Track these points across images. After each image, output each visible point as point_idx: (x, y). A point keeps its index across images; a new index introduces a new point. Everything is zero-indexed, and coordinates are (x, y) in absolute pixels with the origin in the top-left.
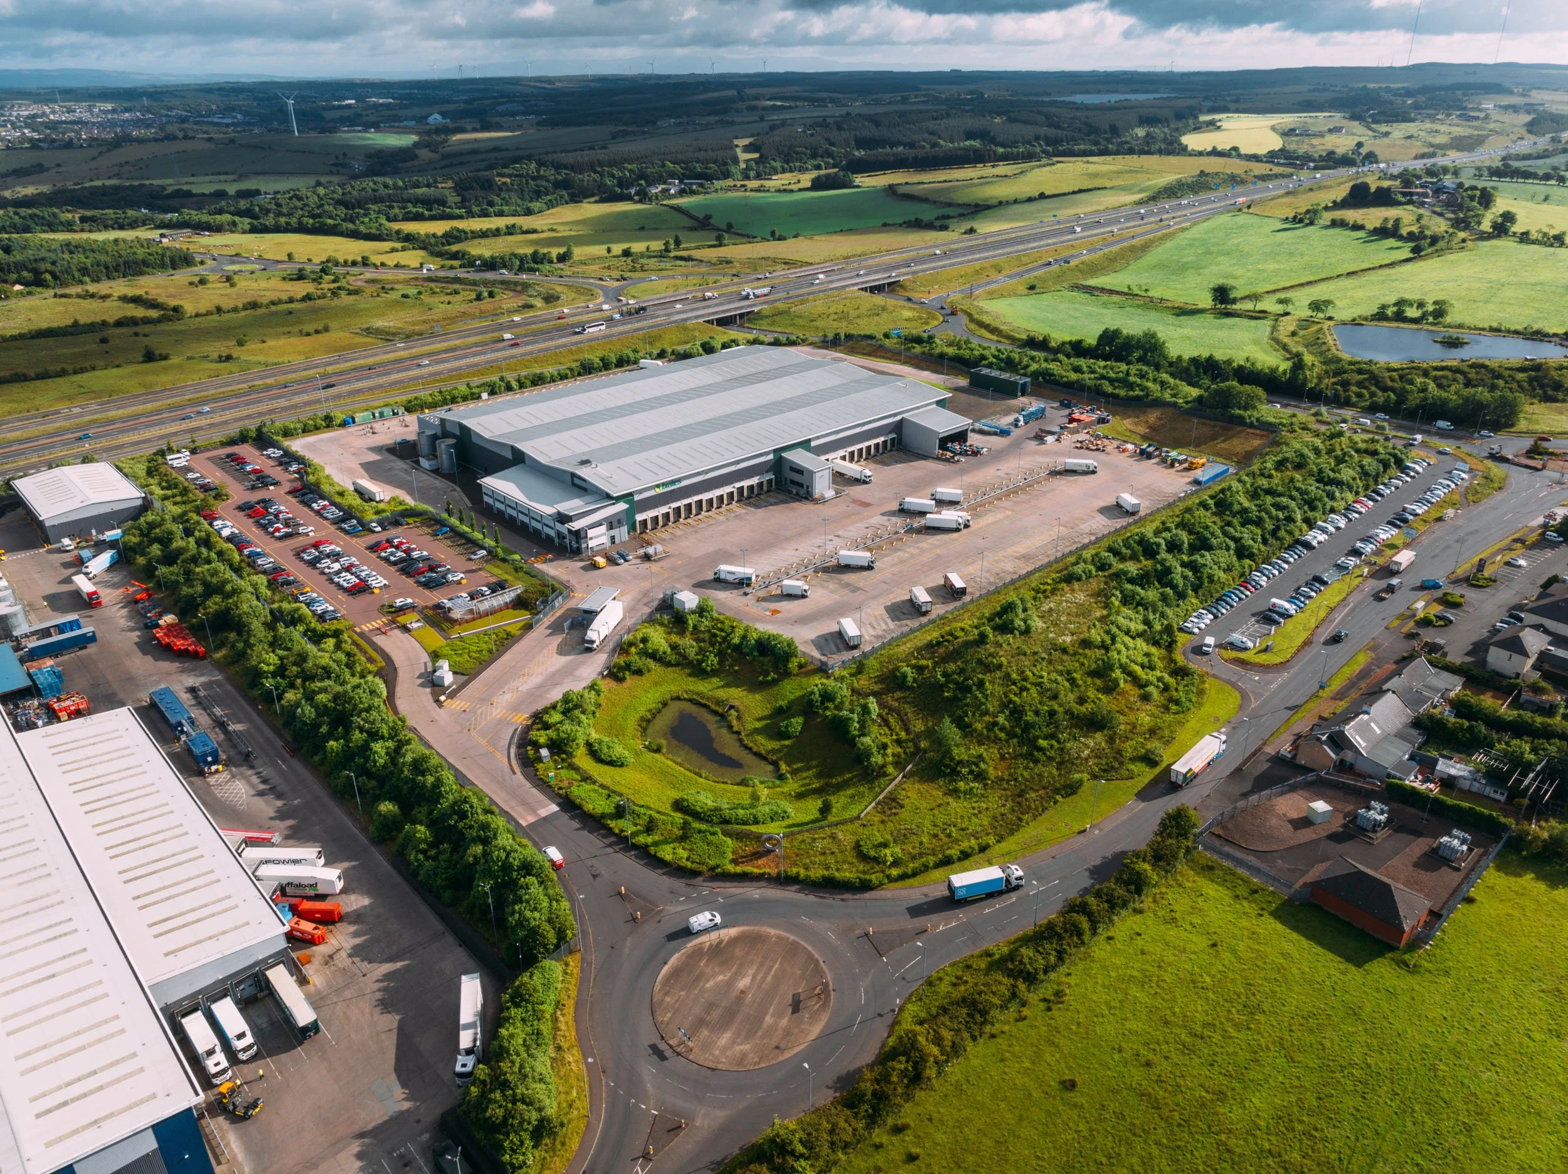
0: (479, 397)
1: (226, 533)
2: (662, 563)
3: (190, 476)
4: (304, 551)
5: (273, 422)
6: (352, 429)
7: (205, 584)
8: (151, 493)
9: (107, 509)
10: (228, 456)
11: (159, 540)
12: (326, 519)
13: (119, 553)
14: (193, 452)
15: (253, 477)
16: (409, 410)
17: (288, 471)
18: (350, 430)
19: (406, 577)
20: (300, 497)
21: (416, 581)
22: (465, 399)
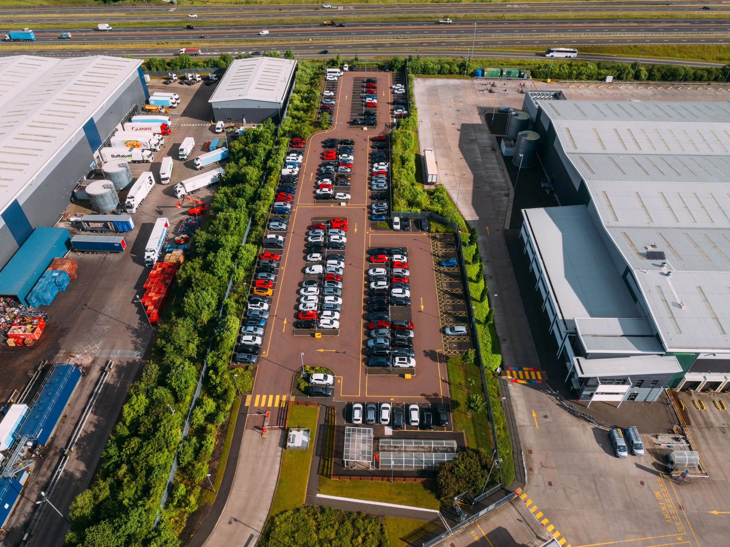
0: (604, 79)
1: (287, 171)
2: (685, 491)
3: (327, 93)
4: (317, 227)
5: (418, 57)
6: (477, 82)
9: (255, 106)
10: (368, 80)
13: (228, 150)
14: (351, 68)
15: (364, 110)
16: (534, 75)
17: (393, 114)
18: (475, 81)
19: (362, 330)
20: (376, 150)
21: (365, 343)
22: (590, 77)
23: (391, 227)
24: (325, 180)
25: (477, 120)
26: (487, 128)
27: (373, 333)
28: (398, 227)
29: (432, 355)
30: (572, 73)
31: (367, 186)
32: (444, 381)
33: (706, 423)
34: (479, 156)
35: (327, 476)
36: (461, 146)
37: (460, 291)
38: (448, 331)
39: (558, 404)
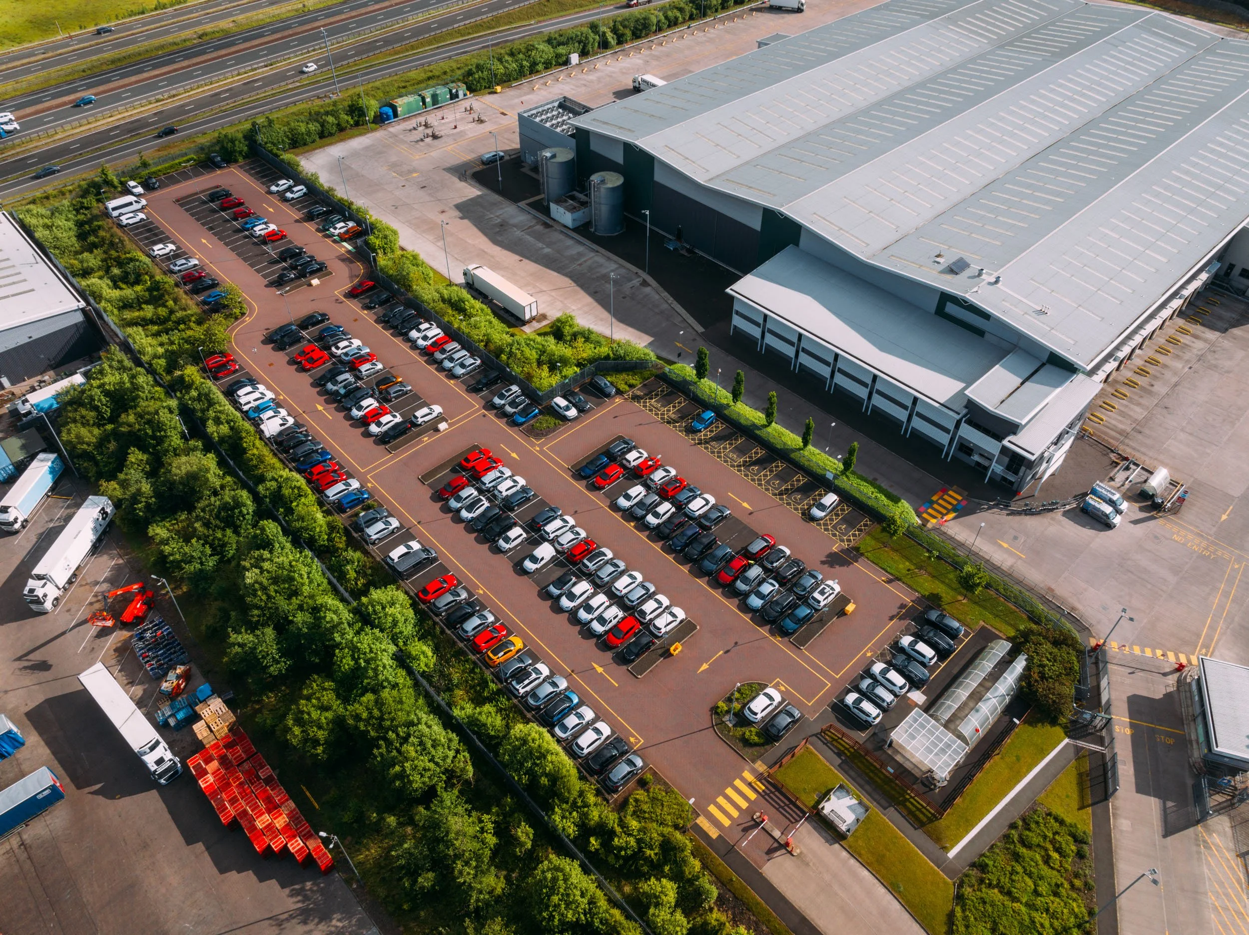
0: (567, 62)
1: (272, 426)
2: (1188, 516)
3: (159, 249)
4: (453, 490)
6: (395, 128)
7: (282, 625)
8: (98, 297)
10: (214, 196)
11: (136, 440)
12: (451, 375)
13: (61, 456)
14: (148, 186)
15: (271, 250)
16: (472, 89)
17: (331, 236)
18: (391, 129)
19: (717, 594)
20: (379, 310)
21: (745, 607)
22: (548, 65)
23: (565, 419)
24: (365, 403)
25: (471, 191)
26: (496, 197)
27: (741, 586)
28: (573, 413)
29: (835, 560)
30: (522, 66)
31: (441, 376)
32: (889, 582)
33: (1120, 434)
34: (540, 245)
35: (931, 821)
36: (495, 242)
37: (761, 453)
38: (817, 513)
39: (1008, 515)
